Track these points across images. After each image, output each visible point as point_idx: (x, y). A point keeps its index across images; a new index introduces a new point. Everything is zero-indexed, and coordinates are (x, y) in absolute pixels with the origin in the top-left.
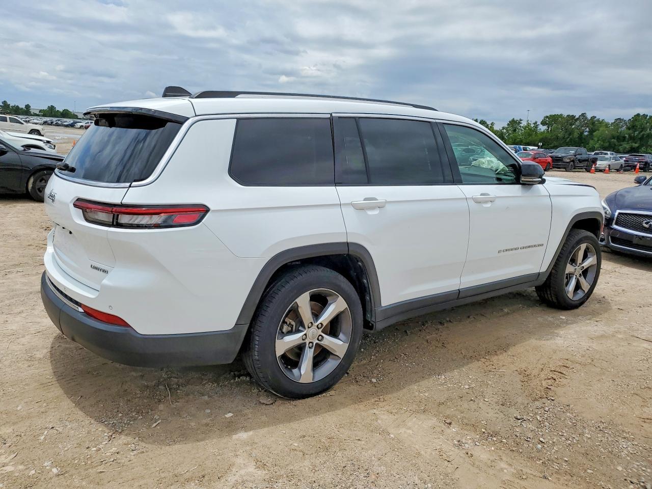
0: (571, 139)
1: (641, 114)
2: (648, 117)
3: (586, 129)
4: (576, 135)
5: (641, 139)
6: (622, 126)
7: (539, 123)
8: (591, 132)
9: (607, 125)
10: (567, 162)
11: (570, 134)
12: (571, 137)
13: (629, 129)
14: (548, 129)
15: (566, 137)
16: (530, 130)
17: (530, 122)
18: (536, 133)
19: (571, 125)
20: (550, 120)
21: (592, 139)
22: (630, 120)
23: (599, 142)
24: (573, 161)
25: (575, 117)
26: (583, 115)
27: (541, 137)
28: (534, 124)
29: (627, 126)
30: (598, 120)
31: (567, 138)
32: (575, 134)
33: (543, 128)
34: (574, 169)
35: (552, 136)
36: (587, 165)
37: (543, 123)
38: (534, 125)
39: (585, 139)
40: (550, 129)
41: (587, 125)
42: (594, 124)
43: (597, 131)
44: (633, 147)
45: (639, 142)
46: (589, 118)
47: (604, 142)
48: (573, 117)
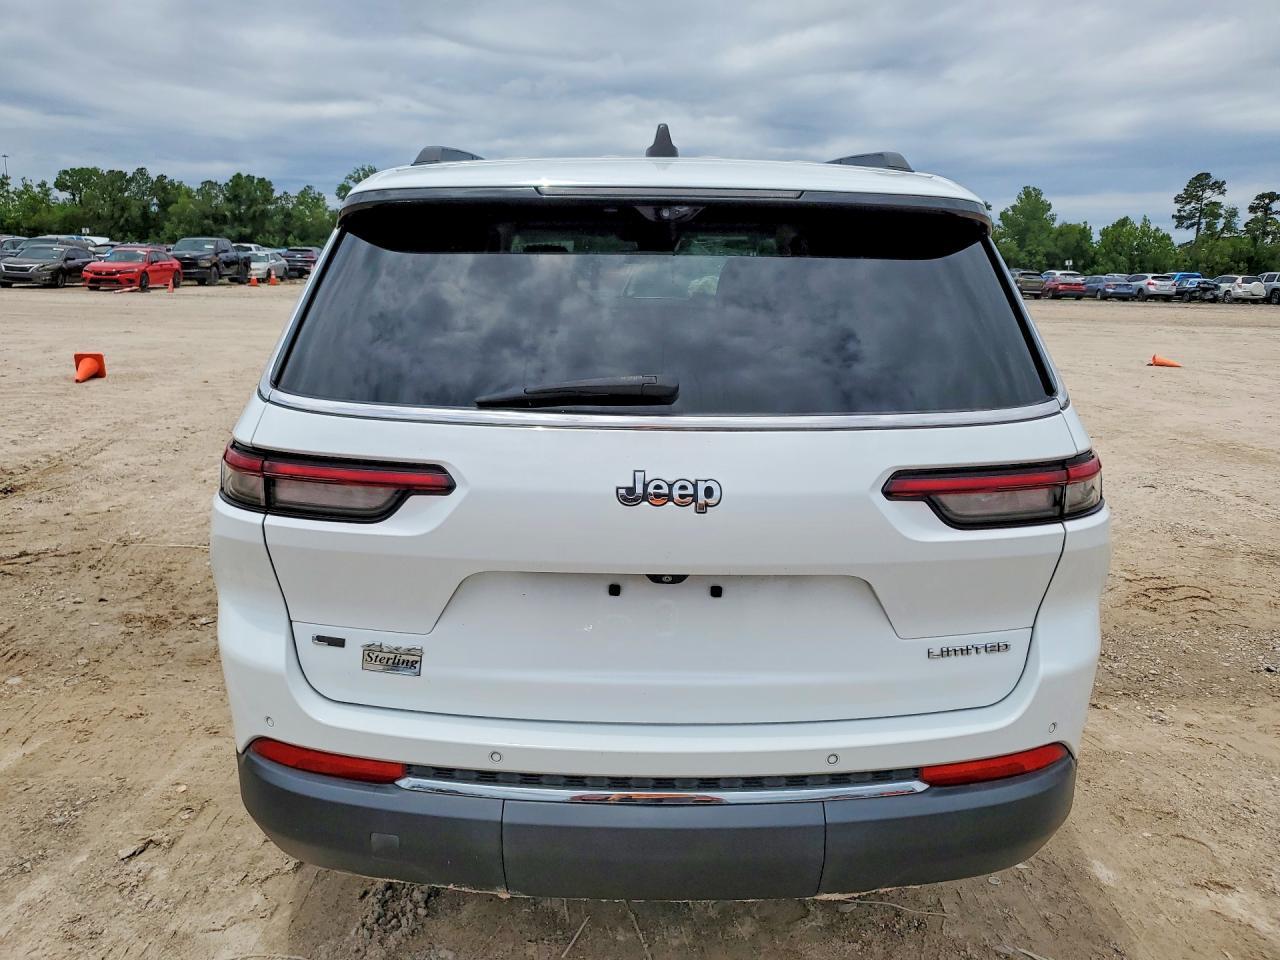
0: (127, 220)
1: (244, 175)
2: (256, 181)
3: (152, 199)
4: (135, 212)
5: (253, 218)
6: (217, 197)
7: (50, 184)
8: (164, 205)
9: (188, 192)
10: (207, 268)
11: (123, 209)
12: (126, 215)
13: (228, 200)
14: (74, 199)
15: (116, 215)
16: (34, 198)
17: (29, 183)
18: (48, 206)
19: (122, 191)
20: (74, 180)
21: (169, 220)
22: (227, 184)
23: (182, 225)
24: (215, 265)
25: (126, 174)
26: (141, 171)
27: (62, 214)
28: (39, 186)
29: (224, 195)
30: (172, 183)
31: (120, 217)
32: (133, 208)
33: (63, 196)
34: (220, 278)
35: (85, 213)
36: (238, 273)
37: (60, 185)
38: (39, 189)
39: (154, 220)
40: (77, 199)
41: (153, 191)
42: (165, 190)
43: (174, 205)
44: (243, 233)
45: (250, 225)
46: (155, 179)
47: (190, 226)
48: (121, 175)
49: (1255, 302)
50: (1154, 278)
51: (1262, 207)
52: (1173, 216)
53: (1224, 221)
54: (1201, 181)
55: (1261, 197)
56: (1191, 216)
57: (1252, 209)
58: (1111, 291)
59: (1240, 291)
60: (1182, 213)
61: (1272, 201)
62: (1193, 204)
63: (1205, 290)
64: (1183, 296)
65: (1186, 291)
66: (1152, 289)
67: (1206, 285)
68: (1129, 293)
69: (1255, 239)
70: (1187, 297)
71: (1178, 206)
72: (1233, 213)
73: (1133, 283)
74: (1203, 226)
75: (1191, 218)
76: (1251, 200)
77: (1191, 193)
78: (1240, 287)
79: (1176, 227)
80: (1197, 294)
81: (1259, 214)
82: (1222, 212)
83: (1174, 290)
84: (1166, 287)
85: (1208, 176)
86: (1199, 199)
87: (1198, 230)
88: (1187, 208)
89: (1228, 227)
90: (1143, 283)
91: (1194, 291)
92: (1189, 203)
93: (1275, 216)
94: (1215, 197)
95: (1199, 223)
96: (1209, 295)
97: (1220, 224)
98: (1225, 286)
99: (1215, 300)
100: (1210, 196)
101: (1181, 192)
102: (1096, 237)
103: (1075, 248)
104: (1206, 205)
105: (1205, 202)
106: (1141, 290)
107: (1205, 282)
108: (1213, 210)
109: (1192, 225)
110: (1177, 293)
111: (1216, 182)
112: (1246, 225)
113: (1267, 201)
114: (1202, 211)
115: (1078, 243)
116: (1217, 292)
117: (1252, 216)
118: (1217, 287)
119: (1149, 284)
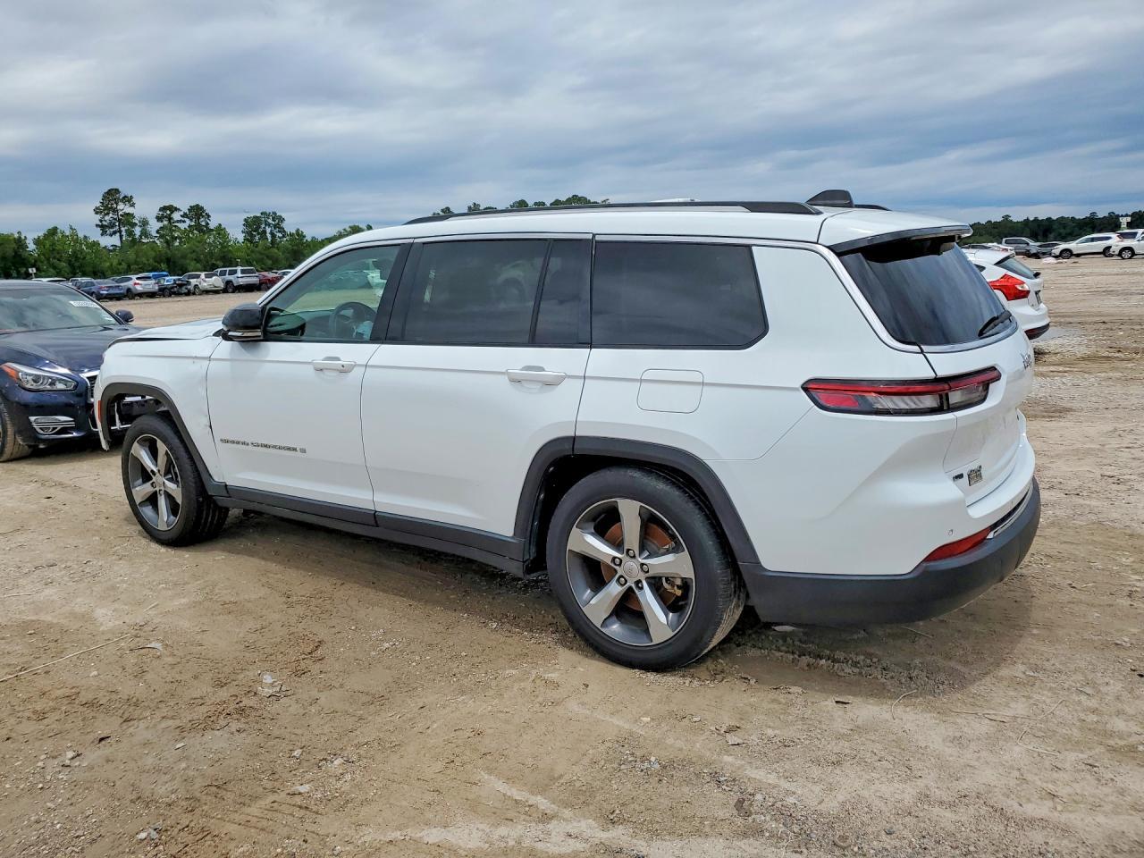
49: (216, 292)
50: (138, 278)
51: (166, 217)
52: (97, 225)
53: (140, 229)
54: (112, 197)
55: (164, 209)
56: (112, 225)
57: (159, 219)
58: (105, 292)
59: (205, 284)
60: (104, 223)
61: (172, 212)
62: (111, 215)
63: (181, 286)
64: (164, 292)
65: (165, 288)
66: (139, 288)
67: (180, 282)
68: (121, 294)
69: (167, 242)
70: (167, 292)
71: (99, 217)
72: (145, 223)
73: (122, 284)
74: (124, 233)
75: (112, 227)
76: (155, 211)
77: (107, 205)
78: (205, 281)
79: (102, 235)
80: (176, 289)
81: (166, 223)
82: (137, 222)
83: (157, 288)
84: (151, 285)
85: (117, 191)
86: (115, 211)
87: (121, 237)
88: (107, 218)
89: (145, 233)
90: (129, 284)
91: (172, 288)
92: (108, 214)
93: (176, 224)
94: (128, 210)
95: (120, 232)
96: (184, 290)
97: (137, 231)
98: (193, 281)
99: (188, 294)
100: (123, 208)
101: (99, 205)
102: (31, 246)
103: (14, 257)
104: (121, 215)
105: (120, 213)
106: (129, 290)
107: (179, 280)
108: (127, 220)
109: (115, 233)
110: (160, 290)
111: (125, 197)
112: (157, 232)
113: (168, 212)
114: (119, 220)
115: (16, 253)
116: (189, 287)
117: (161, 225)
118: (189, 283)
119: (135, 284)
